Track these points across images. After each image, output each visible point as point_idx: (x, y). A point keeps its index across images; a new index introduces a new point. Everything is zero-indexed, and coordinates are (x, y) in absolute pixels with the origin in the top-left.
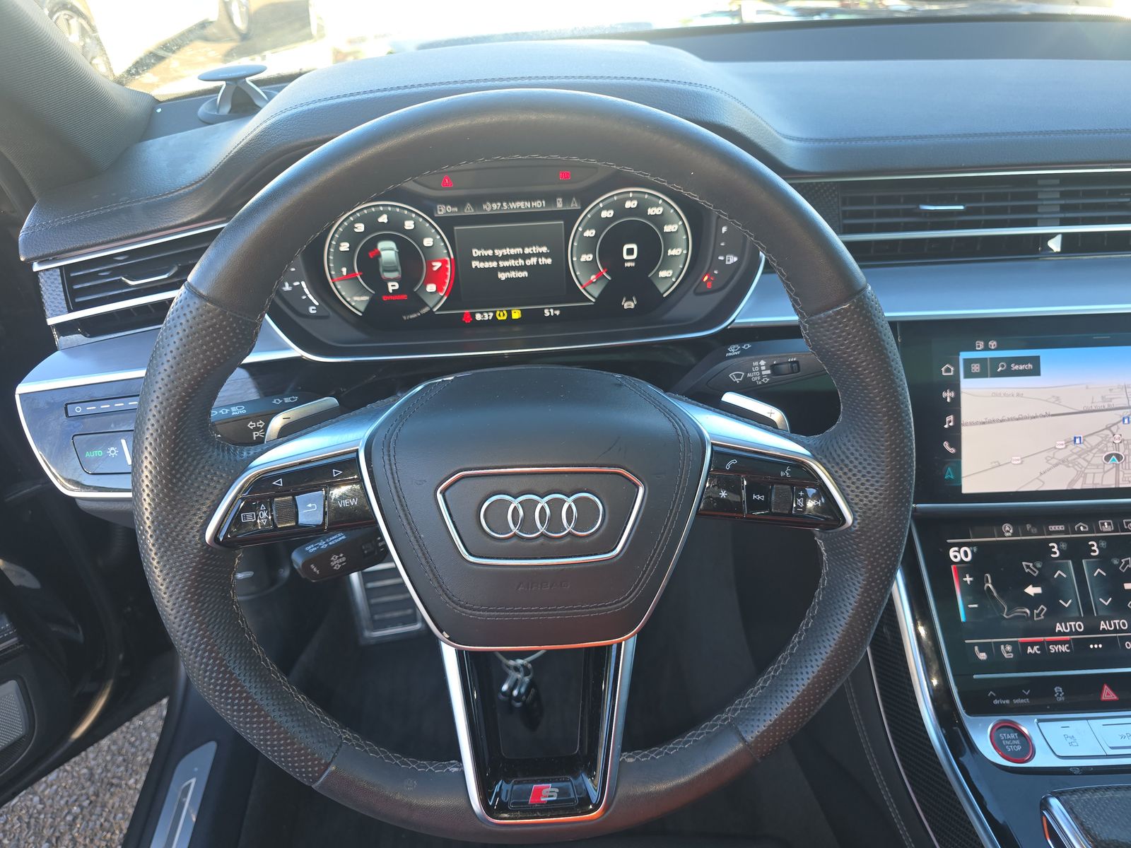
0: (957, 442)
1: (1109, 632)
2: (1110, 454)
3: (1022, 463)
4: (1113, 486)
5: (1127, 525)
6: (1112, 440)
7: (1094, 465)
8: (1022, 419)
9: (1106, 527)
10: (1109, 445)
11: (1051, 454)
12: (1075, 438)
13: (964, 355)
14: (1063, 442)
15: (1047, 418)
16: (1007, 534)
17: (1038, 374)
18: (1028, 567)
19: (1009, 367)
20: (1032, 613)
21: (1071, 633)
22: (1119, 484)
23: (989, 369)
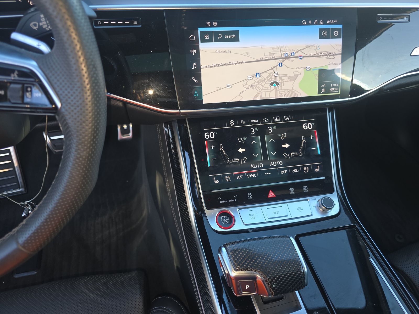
0: (199, 77)
1: (274, 167)
2: (273, 82)
3: (231, 87)
4: (275, 98)
5: (286, 119)
6: (274, 75)
7: (265, 88)
8: (231, 64)
9: (277, 120)
10: (273, 77)
11: (245, 83)
12: (256, 74)
13: (200, 30)
14: (251, 76)
15: (243, 64)
16: (232, 125)
17: (239, 41)
18: (240, 140)
19: (224, 36)
20: (240, 161)
21: (257, 168)
22: (277, 97)
23: (214, 38)
